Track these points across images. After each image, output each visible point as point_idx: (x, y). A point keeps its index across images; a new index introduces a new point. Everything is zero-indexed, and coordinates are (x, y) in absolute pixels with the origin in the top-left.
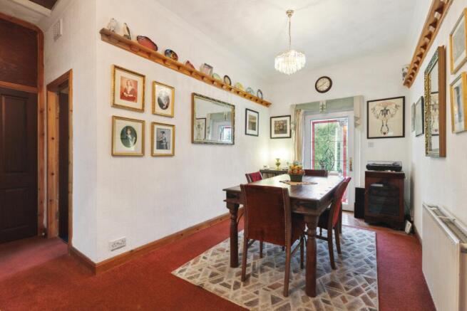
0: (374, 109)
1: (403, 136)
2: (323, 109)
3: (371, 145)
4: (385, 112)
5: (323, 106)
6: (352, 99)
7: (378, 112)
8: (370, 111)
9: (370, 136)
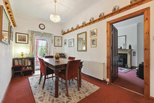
0: (56, 39)
1: (62, 47)
2: (42, 35)
3: (55, 48)
4: (58, 40)
5: (42, 34)
6: (51, 34)
7: (57, 40)
8: (55, 39)
9: (55, 46)
